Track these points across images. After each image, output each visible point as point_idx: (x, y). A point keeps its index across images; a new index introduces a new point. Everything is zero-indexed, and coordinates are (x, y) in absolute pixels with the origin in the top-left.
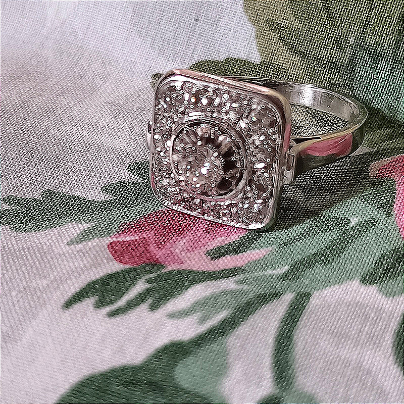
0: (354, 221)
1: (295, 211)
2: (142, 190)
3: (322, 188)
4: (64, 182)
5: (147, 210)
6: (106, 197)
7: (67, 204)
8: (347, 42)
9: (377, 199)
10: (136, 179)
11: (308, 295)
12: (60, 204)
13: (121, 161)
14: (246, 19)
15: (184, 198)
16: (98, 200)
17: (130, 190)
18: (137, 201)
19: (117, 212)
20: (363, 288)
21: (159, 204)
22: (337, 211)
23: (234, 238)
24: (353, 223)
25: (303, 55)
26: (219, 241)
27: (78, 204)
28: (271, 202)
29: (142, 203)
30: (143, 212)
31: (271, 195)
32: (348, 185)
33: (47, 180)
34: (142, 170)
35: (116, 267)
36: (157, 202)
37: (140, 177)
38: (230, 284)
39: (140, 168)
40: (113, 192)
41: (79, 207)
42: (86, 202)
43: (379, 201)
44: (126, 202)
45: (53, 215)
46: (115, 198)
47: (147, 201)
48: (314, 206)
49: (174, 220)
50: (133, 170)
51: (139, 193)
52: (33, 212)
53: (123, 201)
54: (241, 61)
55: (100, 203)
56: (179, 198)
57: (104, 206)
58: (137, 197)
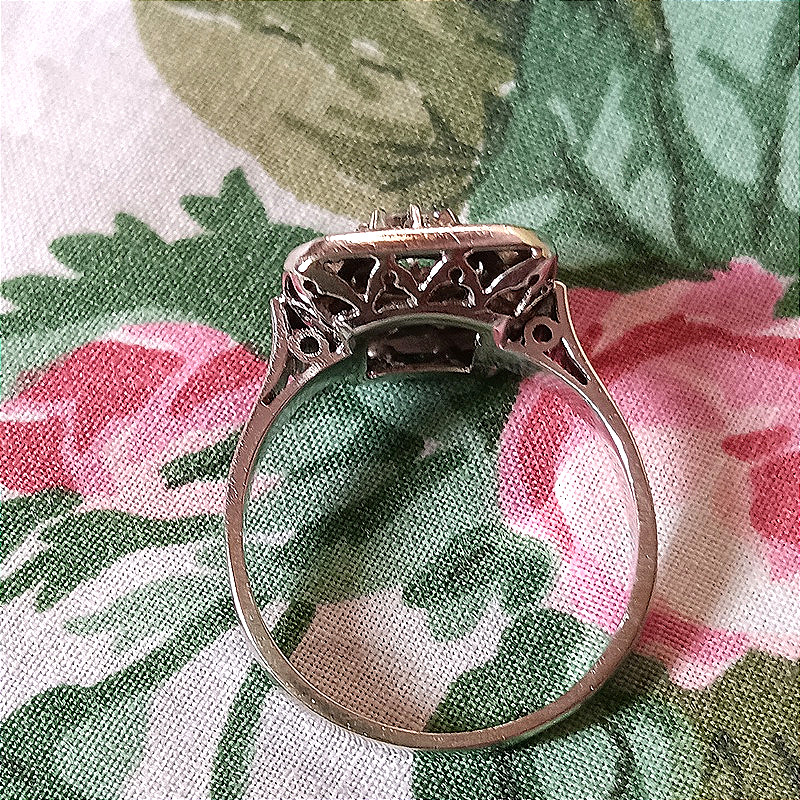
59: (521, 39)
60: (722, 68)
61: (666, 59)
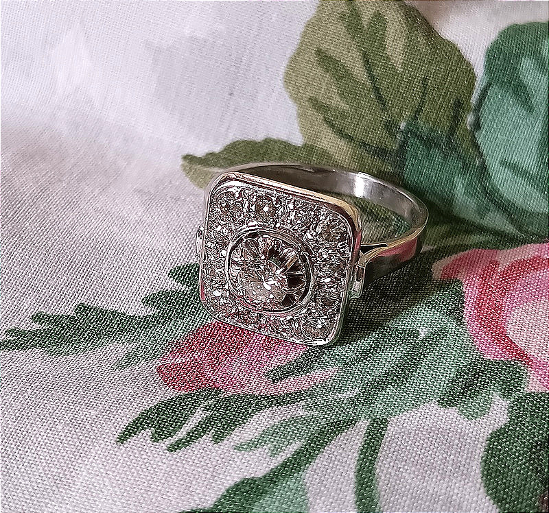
0: (423, 333)
1: (358, 323)
2: (187, 299)
3: (384, 295)
4: (99, 293)
5: (195, 323)
6: (148, 311)
7: (105, 320)
8: (397, 126)
9: (446, 305)
10: (179, 287)
11: (385, 422)
12: (97, 321)
13: (160, 265)
14: (286, 95)
15: (239, 312)
16: (140, 314)
17: (173, 301)
18: (183, 314)
19: (162, 328)
20: (442, 411)
21: (207, 316)
22: (403, 322)
23: (295, 355)
24: (423, 335)
25: (350, 139)
26: (279, 359)
27: (118, 321)
28: (337, 317)
29: (189, 316)
30: (191, 327)
31: (338, 310)
32: (412, 290)
33: (80, 291)
34: (185, 275)
35: (170, 393)
36: (205, 313)
37: (184, 284)
38: (299, 410)
39: (183, 273)
40: (155, 304)
41: (119, 324)
42: (126, 318)
43: (448, 307)
44: (171, 315)
45: (90, 335)
46: (159, 311)
47: (194, 312)
48: (378, 317)
49: (226, 335)
50: (175, 276)
51: (184, 303)
52: (67, 332)
53: (167, 315)
54: (281, 142)
55: (142, 319)
56: (233, 311)
57: (147, 322)
58: (182, 308)
59: (402, 168)
60: (514, 168)
61: (483, 168)
